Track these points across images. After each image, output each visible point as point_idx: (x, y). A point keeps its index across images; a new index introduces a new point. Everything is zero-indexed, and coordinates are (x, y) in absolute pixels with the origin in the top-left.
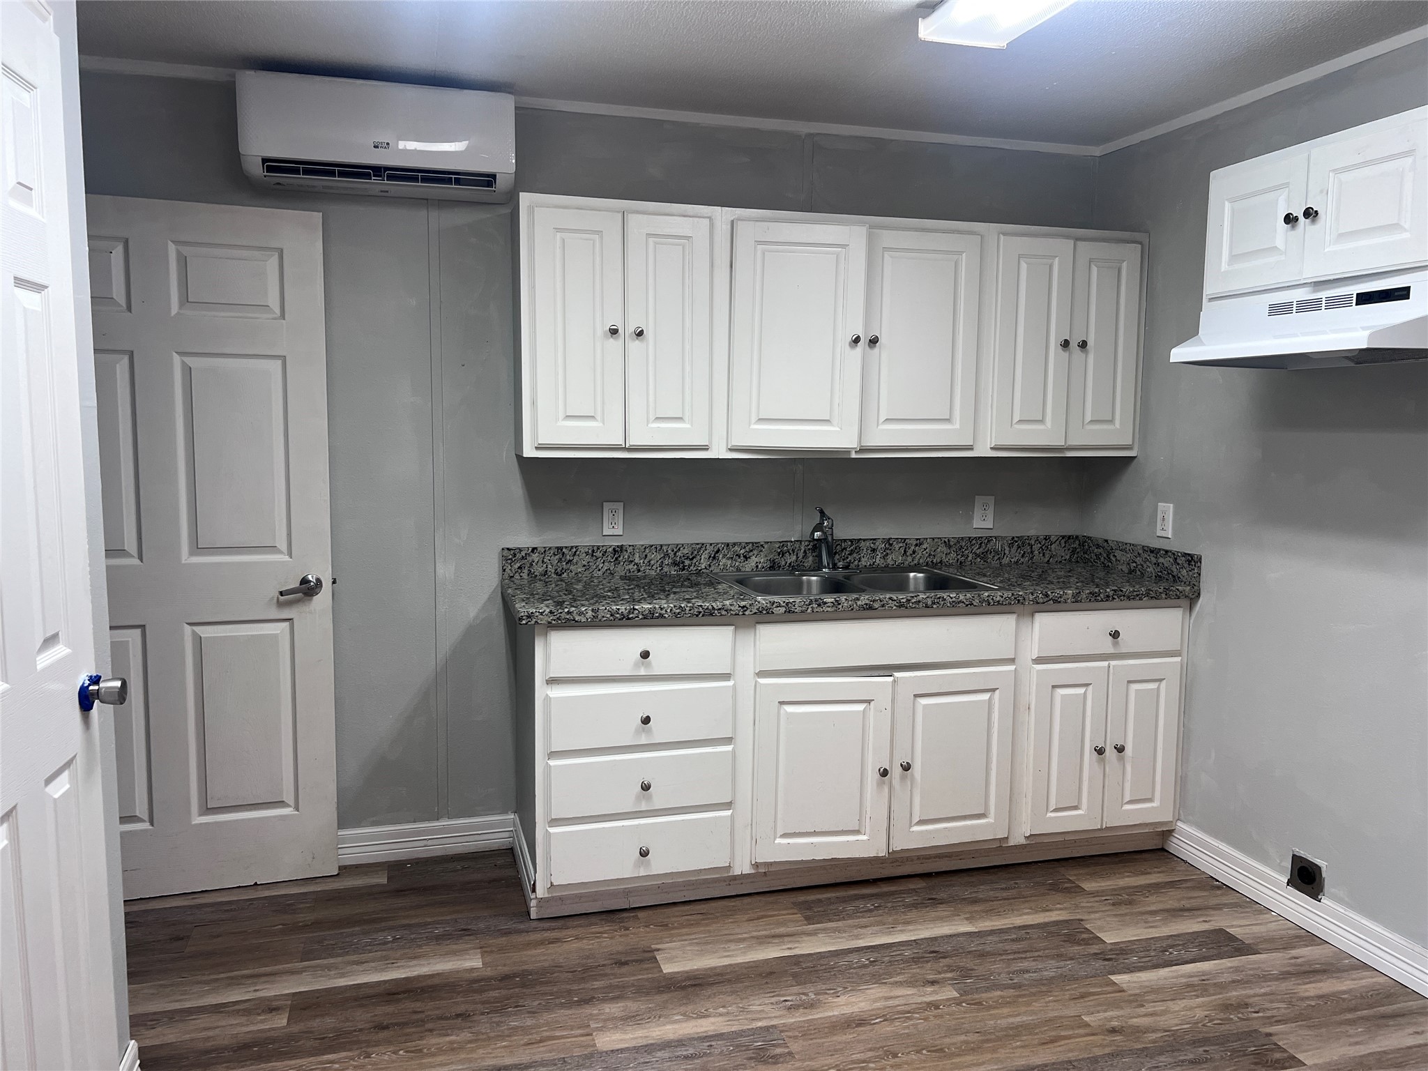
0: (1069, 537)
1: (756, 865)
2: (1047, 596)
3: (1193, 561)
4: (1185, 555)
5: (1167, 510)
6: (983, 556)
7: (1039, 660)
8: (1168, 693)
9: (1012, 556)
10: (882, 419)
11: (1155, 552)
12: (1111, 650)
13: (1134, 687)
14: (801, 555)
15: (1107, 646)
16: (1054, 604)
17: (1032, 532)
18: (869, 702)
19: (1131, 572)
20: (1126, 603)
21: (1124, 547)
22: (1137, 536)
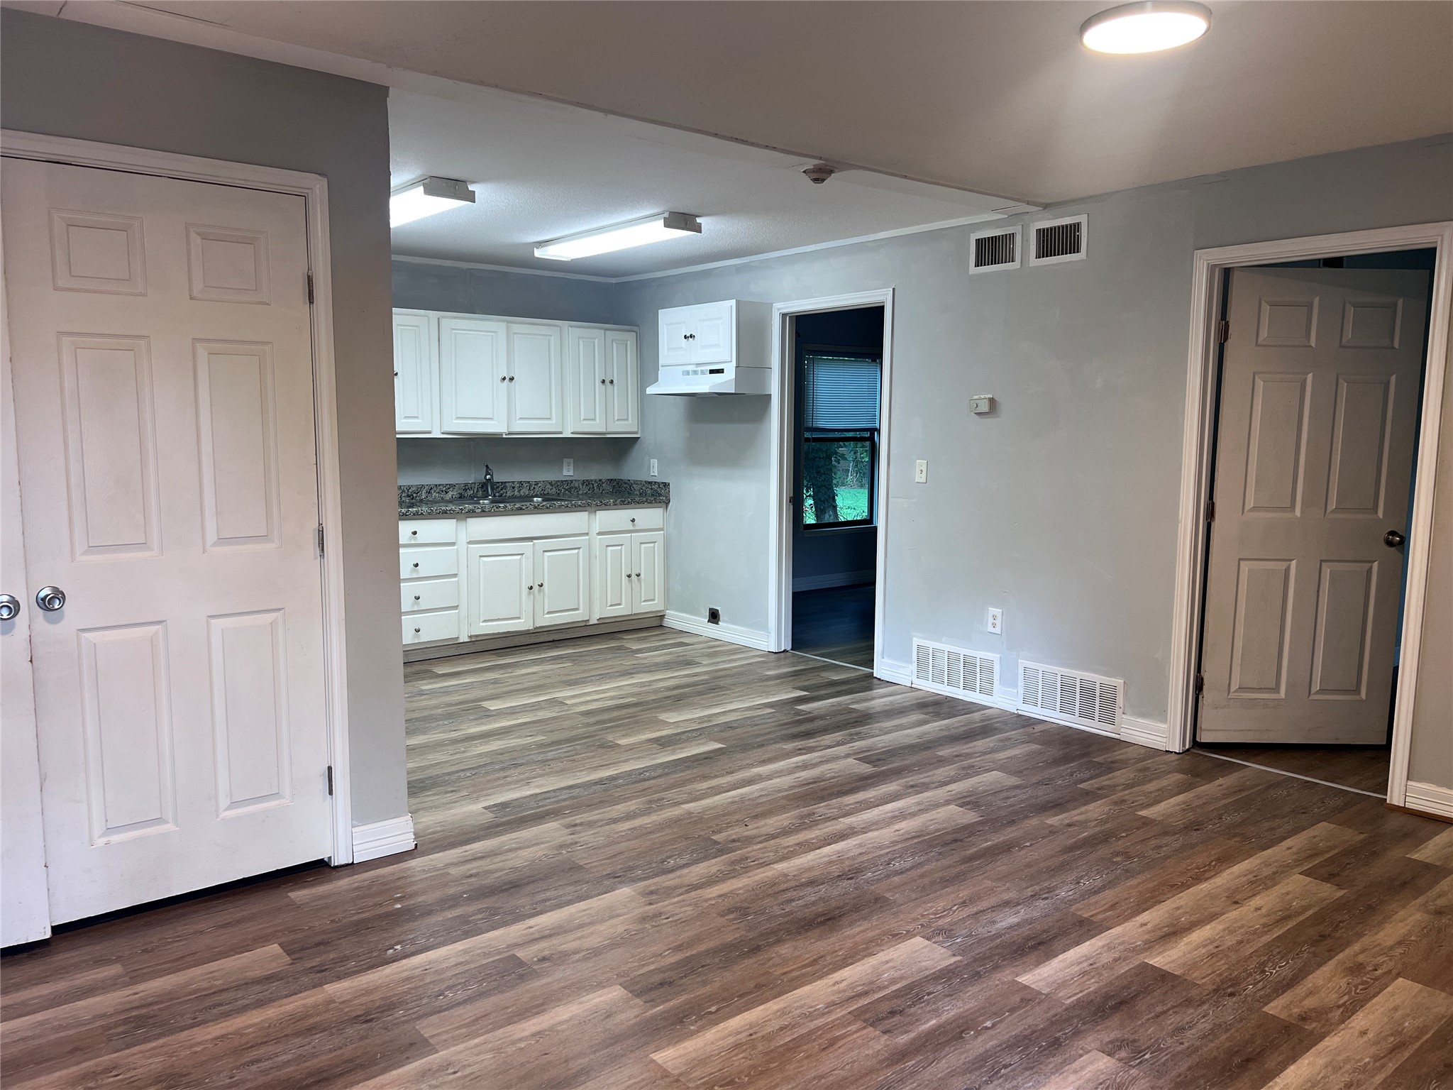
0: (611, 480)
1: (471, 637)
2: (601, 502)
3: (666, 485)
4: (663, 483)
5: (654, 462)
6: (569, 490)
7: (599, 534)
8: (659, 547)
9: (584, 489)
10: (517, 418)
11: (650, 483)
12: (632, 528)
13: (643, 546)
14: (475, 490)
15: (630, 526)
16: (606, 506)
17: (593, 478)
18: (522, 554)
19: (640, 494)
20: (638, 505)
21: (636, 482)
22: (643, 477)
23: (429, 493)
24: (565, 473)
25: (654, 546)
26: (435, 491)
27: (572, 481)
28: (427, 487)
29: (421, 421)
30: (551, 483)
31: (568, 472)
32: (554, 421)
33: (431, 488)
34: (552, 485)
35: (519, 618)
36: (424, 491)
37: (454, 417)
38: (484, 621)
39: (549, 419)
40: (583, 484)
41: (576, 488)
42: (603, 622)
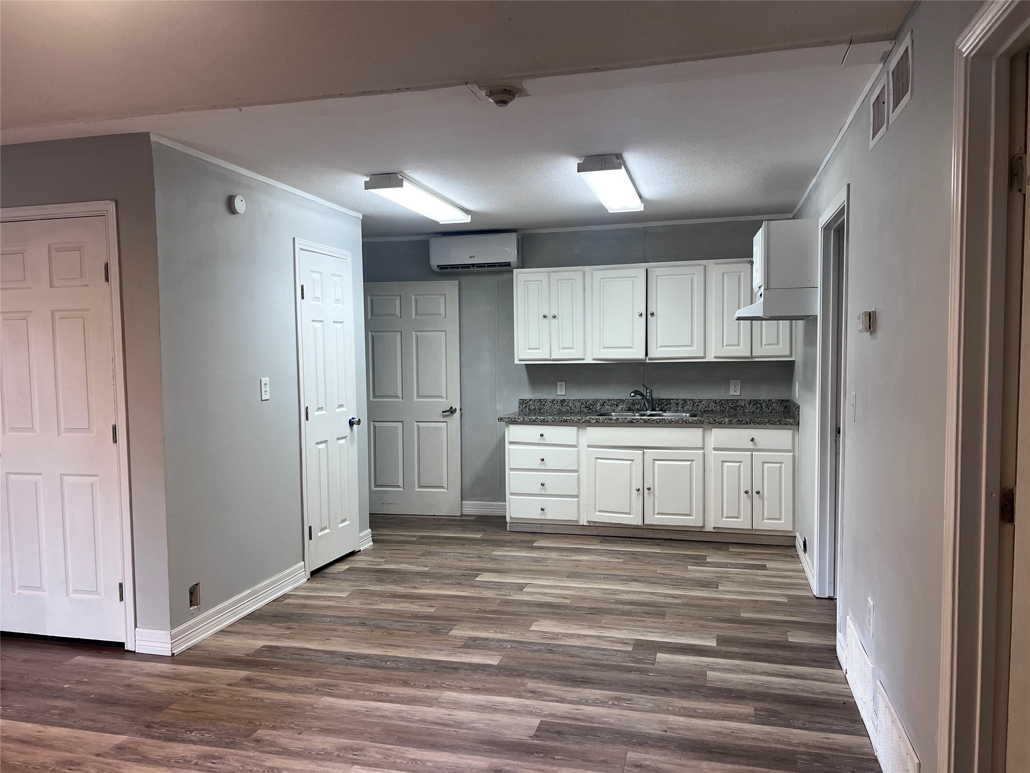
1: (588, 522)
2: (715, 420)
3: (797, 408)
5: (797, 385)
6: (735, 408)
7: (715, 449)
8: (786, 469)
9: (751, 408)
10: (659, 346)
12: (753, 447)
13: (766, 465)
15: (744, 445)
17: (763, 398)
18: (633, 460)
20: (757, 426)
23: (603, 405)
24: (732, 393)
25: (780, 467)
26: (607, 405)
27: (737, 401)
28: (601, 401)
29: (575, 351)
30: (715, 402)
31: (734, 392)
32: (696, 348)
33: (605, 402)
34: (716, 403)
35: (629, 514)
36: (599, 404)
37: (602, 347)
38: (599, 511)
39: (691, 346)
40: (749, 404)
41: (742, 407)
42: (718, 531)
